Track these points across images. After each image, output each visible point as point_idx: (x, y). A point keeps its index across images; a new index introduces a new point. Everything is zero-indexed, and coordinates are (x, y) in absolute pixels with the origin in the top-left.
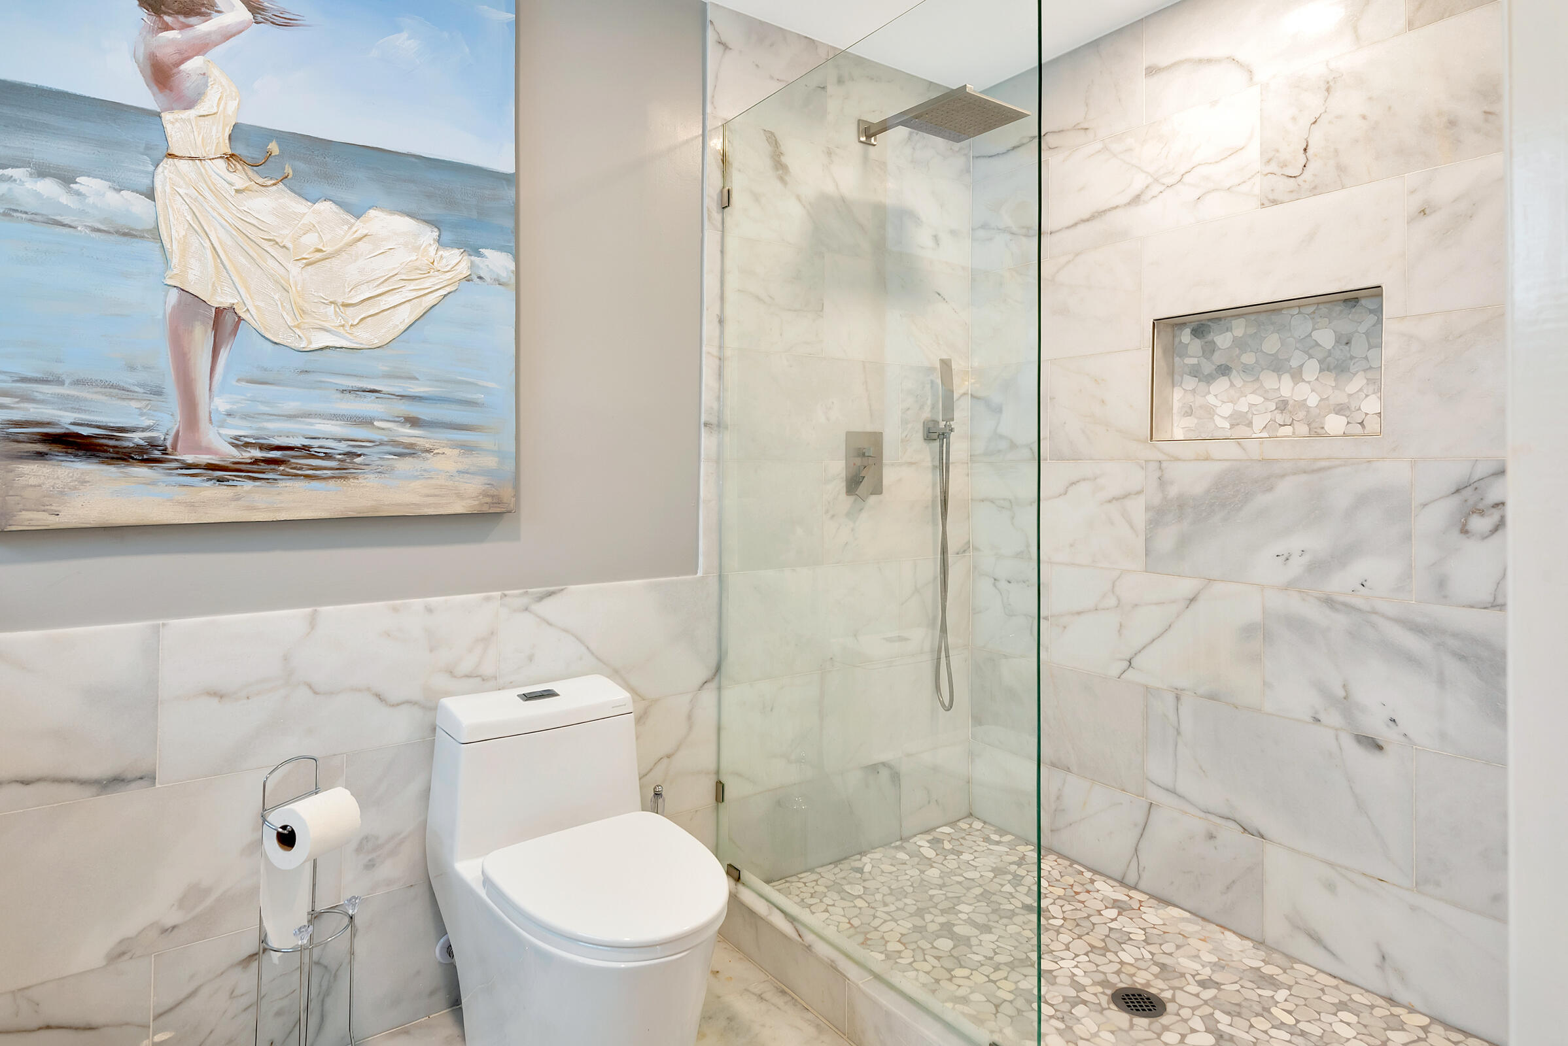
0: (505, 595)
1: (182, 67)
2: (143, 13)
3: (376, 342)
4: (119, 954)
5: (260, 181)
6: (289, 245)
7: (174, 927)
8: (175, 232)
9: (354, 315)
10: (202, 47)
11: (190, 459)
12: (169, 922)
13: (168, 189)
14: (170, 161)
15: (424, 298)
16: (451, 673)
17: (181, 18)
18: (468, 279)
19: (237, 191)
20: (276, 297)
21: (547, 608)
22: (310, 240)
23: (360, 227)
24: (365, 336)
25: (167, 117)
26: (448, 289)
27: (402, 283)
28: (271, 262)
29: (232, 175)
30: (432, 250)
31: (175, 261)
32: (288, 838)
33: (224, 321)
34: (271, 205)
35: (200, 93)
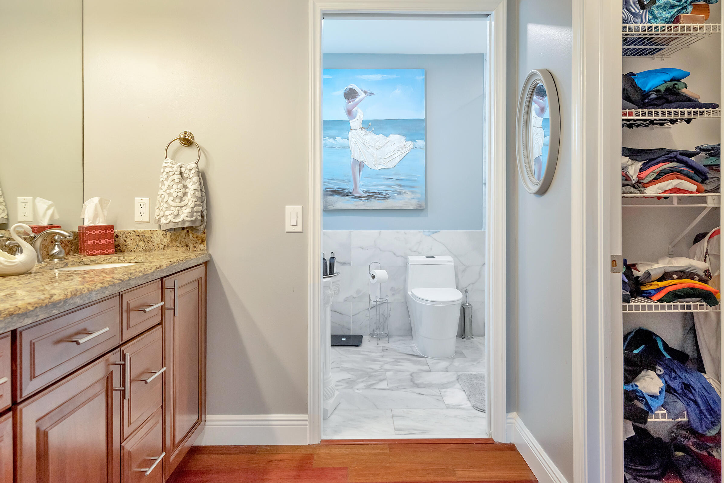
0: (424, 231)
1: (353, 110)
2: (346, 100)
3: (392, 167)
4: (346, 300)
5: (368, 132)
6: (373, 146)
7: (355, 297)
8: (352, 146)
9: (387, 160)
10: (356, 105)
11: (356, 195)
13: (351, 137)
14: (351, 131)
15: (402, 155)
16: (411, 250)
17: (352, 99)
18: (413, 148)
19: (363, 135)
20: (371, 158)
21: (435, 236)
22: (378, 144)
23: (388, 139)
24: (390, 165)
25: (350, 121)
26: (408, 152)
27: (398, 152)
28: (370, 150)
29: (362, 132)
30: (404, 142)
31: (352, 153)
32: (373, 277)
33: (361, 165)
34: (370, 137)
35: (356, 115)
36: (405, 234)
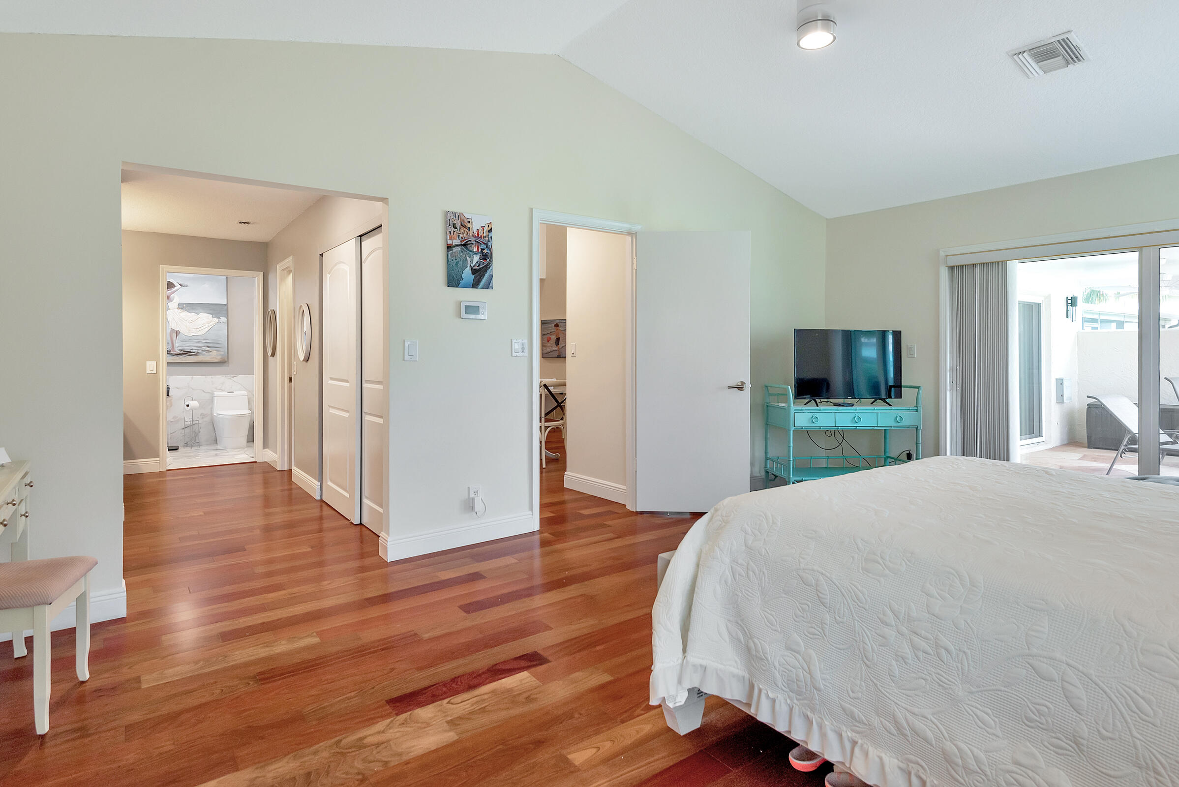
0: (226, 376)
1: (171, 296)
6: (188, 320)
8: (170, 320)
9: (197, 330)
10: (174, 292)
12: (172, 421)
13: (169, 314)
14: (169, 309)
15: (210, 326)
16: (216, 388)
17: (171, 289)
19: (179, 313)
20: (185, 328)
21: (235, 379)
22: (191, 319)
23: (199, 316)
24: (200, 333)
26: (214, 325)
27: (206, 324)
28: (184, 323)
29: (179, 310)
30: (211, 318)
31: (170, 324)
32: (188, 406)
33: (177, 333)
34: (185, 314)
35: (173, 300)
36: (212, 378)
